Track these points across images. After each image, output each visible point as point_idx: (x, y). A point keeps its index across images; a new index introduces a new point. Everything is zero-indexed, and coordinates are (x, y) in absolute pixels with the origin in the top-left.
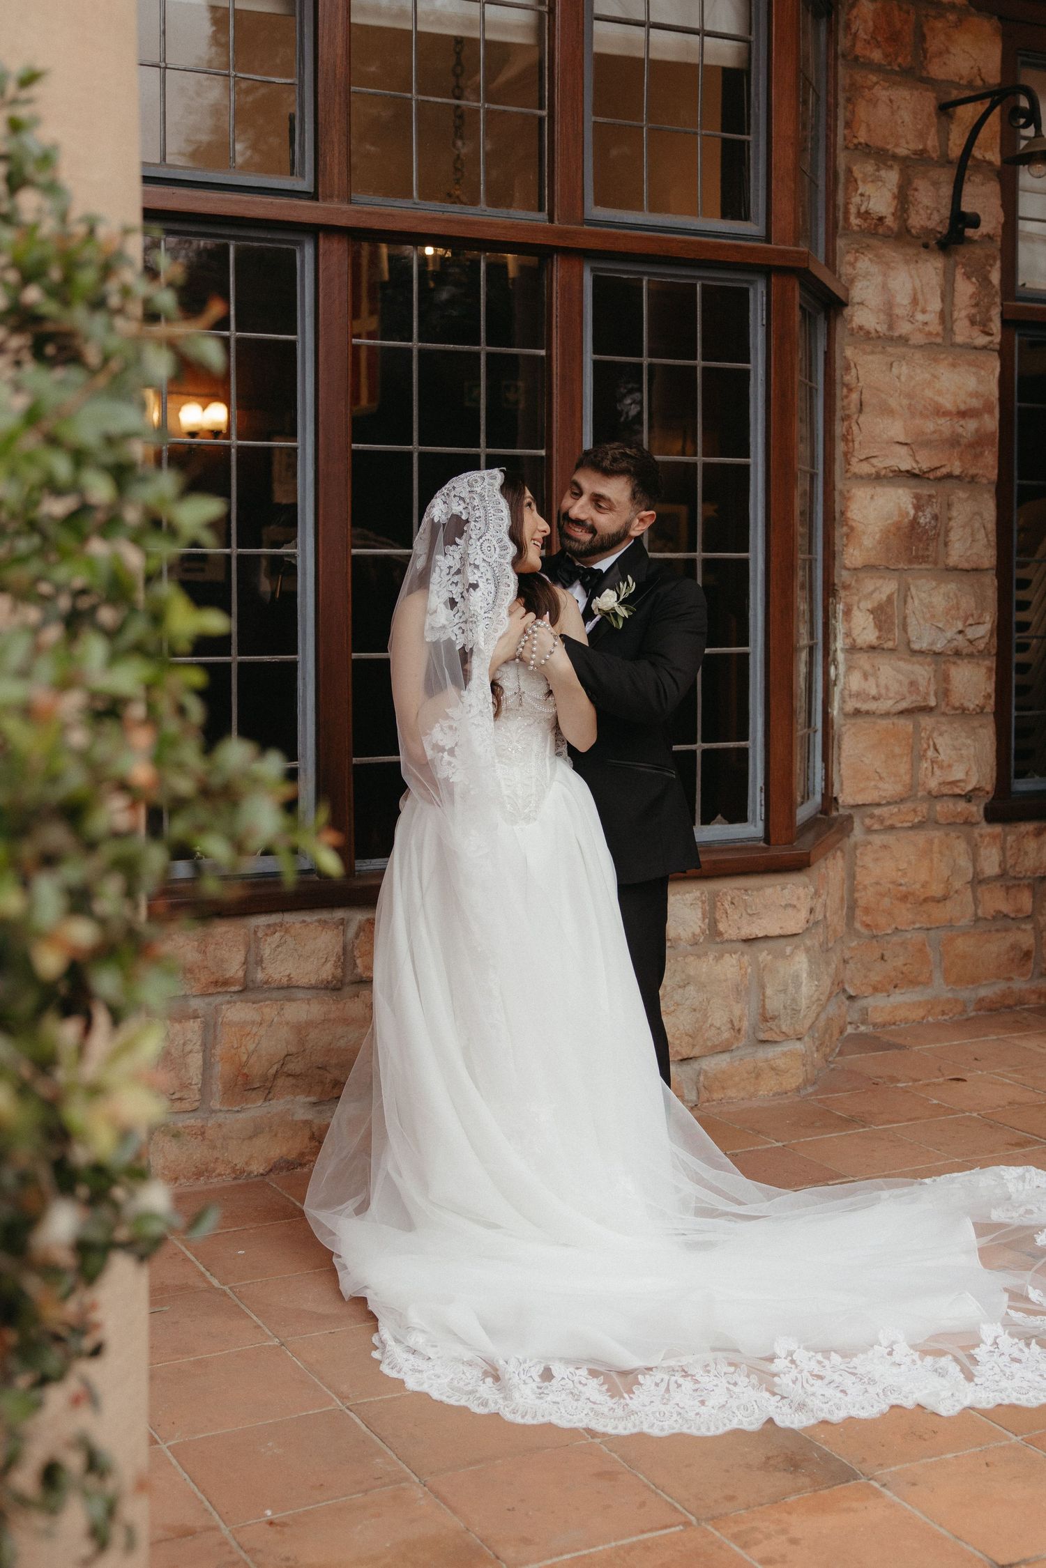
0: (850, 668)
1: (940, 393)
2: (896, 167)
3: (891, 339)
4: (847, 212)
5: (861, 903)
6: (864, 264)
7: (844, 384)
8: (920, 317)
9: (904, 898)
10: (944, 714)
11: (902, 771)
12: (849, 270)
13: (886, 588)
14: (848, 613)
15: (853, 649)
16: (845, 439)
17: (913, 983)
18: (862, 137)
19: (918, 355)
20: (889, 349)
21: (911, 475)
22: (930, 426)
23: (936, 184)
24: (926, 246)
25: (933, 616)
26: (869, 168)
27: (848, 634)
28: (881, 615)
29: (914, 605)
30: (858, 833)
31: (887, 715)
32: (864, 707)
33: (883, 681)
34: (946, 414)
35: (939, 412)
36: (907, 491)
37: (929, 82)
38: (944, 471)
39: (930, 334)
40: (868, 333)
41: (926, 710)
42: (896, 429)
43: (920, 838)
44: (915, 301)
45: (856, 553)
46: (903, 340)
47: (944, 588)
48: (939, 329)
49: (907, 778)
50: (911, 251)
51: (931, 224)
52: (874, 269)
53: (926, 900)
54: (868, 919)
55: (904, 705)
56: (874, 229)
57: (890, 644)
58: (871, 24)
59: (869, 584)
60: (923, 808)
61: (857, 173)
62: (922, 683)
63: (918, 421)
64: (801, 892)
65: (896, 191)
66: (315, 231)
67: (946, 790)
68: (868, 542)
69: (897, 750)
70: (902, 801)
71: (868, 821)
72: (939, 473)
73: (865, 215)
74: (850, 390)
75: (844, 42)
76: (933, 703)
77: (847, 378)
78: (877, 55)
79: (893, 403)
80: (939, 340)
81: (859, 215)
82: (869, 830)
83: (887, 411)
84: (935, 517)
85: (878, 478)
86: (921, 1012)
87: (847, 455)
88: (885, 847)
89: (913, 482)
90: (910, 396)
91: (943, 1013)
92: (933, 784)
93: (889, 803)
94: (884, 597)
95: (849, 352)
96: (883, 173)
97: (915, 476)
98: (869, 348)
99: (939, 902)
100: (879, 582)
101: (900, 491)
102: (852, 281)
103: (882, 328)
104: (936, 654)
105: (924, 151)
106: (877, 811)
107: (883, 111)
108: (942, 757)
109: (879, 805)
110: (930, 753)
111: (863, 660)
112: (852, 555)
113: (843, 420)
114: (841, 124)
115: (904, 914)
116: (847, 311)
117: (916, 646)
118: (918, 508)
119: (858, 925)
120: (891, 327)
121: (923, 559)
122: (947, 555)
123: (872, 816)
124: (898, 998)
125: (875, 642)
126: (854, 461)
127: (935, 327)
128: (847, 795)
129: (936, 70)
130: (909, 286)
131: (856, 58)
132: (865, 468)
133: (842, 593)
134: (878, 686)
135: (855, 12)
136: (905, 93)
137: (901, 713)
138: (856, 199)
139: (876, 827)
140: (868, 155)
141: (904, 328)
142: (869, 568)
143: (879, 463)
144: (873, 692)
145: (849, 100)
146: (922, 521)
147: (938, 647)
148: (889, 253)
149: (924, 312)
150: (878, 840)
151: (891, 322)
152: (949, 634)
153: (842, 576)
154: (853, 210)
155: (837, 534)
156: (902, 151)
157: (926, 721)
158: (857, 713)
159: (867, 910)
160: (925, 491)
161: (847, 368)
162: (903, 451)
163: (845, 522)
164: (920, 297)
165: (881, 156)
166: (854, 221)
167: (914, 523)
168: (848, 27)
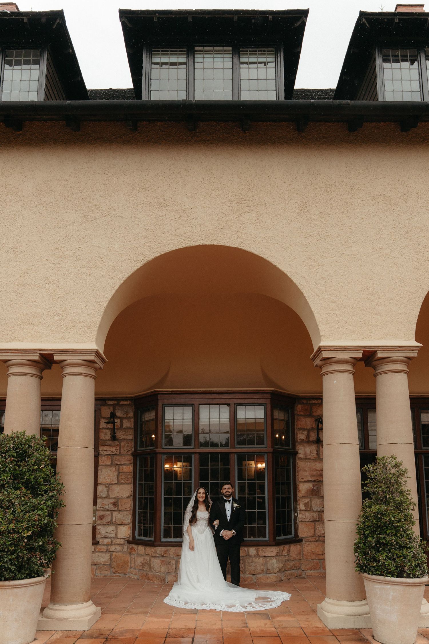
0: (300, 514)
1: (317, 467)
2: (307, 431)
3: (306, 459)
4: (297, 440)
5: (304, 554)
6: (301, 447)
7: (297, 467)
8: (312, 455)
9: (314, 554)
10: (321, 522)
11: (312, 531)
12: (298, 448)
13: (307, 500)
14: (299, 504)
15: (300, 510)
16: (298, 476)
17: (315, 569)
18: (299, 427)
19: (312, 461)
20: (307, 461)
21: (311, 481)
22: (315, 473)
23: (315, 433)
24: (314, 443)
25: (317, 505)
26: (301, 432)
27: (299, 508)
28: (306, 505)
29: (313, 503)
30: (304, 541)
31: (308, 522)
32: (303, 520)
33: (307, 516)
34: (318, 470)
35: (316, 470)
36: (311, 484)
37: (313, 416)
38: (319, 480)
39: (315, 457)
40: (302, 458)
41: (316, 521)
42: (307, 474)
43: (317, 543)
44: (311, 452)
45: (301, 494)
46: (310, 459)
47: (319, 500)
48: (317, 456)
49: (313, 533)
50: (310, 444)
51: (314, 439)
52: (302, 448)
53: (318, 554)
54: (306, 557)
55: (311, 520)
56: (303, 441)
57: (309, 510)
58: (301, 409)
59: (304, 500)
60: (317, 538)
61: (298, 433)
62: (315, 517)
63: (312, 472)
64: (274, 549)
65: (306, 435)
66: (194, 453)
67: (321, 535)
68: (303, 492)
69: (310, 528)
70: (312, 537)
71: (305, 540)
72: (318, 480)
73: (300, 439)
74: (298, 468)
75: (295, 412)
76: (318, 520)
77: (298, 466)
78: (302, 413)
79: (306, 469)
80: (317, 458)
81: (299, 439)
82: (306, 541)
83: (305, 470)
84: (317, 488)
85: (305, 482)
86: (317, 574)
87: (298, 478)
88: (309, 545)
89: (313, 482)
90: (310, 468)
91: (323, 575)
92: (319, 534)
93: (309, 537)
94: (307, 502)
95: (298, 461)
96: (303, 432)
97: (312, 481)
98: (302, 461)
99: (321, 555)
100: (306, 499)
101: (310, 484)
102: (298, 450)
103: (304, 457)
104: (318, 511)
105: (312, 428)
106: (307, 538)
107: (304, 422)
108: (320, 529)
109: (307, 537)
110: (318, 529)
111: (303, 512)
112: (300, 495)
113: (297, 472)
114: (295, 425)
115: (313, 557)
116: (297, 455)
117: (314, 510)
118: (313, 486)
119: (304, 558)
120: (306, 457)
121: (316, 495)
122: (321, 494)
123: (306, 539)
124: (312, 571)
125: (305, 509)
126: (299, 479)
127: (316, 456)
128: (300, 535)
129: (315, 414)
130: (309, 450)
131: (298, 414)
132: (302, 480)
133: (298, 501)
134: (305, 517)
135: (297, 407)
136: (308, 419)
137: (311, 521)
138: (298, 437)
139: (307, 541)
140: (301, 429)
141: (309, 457)
142: (303, 497)
143: (304, 479)
144: (304, 517)
145: (296, 421)
146: (315, 489)
147: (319, 510)
148: (306, 445)
149: (313, 454)
150: (307, 543)
151: (306, 456)
152: (320, 508)
153: (298, 498)
154: (298, 439)
155: (297, 491)
156: (308, 428)
157: (317, 523)
158: (302, 521)
159: (305, 555)
160: (315, 484)
161: (298, 464)
162: (309, 477)
163: (298, 489)
164: (312, 451)
165: (304, 429)
166: (299, 440)
167: (313, 489)
168: (296, 410)
